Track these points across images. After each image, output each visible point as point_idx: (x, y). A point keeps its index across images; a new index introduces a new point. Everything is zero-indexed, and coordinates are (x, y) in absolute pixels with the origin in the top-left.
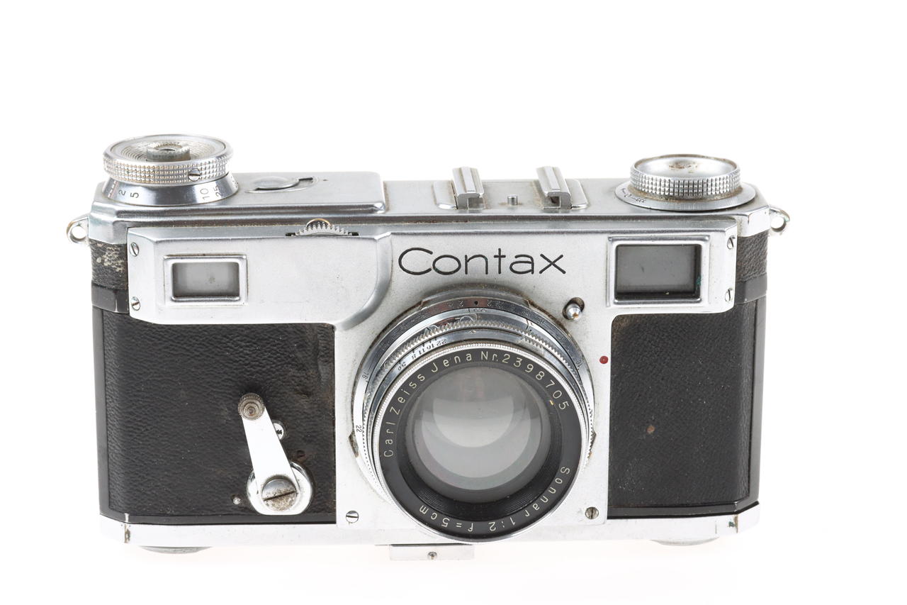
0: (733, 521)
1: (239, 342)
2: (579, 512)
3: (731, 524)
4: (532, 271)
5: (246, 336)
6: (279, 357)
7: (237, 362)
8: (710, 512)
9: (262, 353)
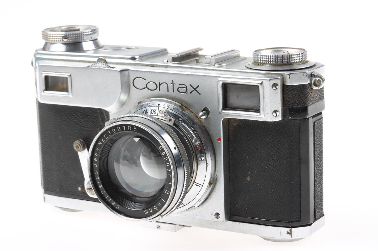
0: (289, 231)
1: (80, 116)
2: (212, 214)
3: (288, 233)
4: (187, 92)
5: (82, 113)
6: (95, 124)
7: (79, 125)
8: (277, 225)
9: (88, 122)
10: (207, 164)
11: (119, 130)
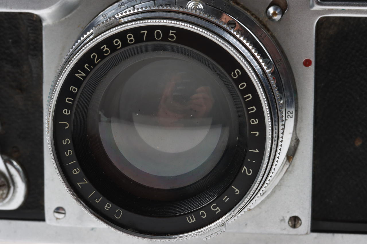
2: (282, 220)
10: (287, 115)
11: (131, 41)
